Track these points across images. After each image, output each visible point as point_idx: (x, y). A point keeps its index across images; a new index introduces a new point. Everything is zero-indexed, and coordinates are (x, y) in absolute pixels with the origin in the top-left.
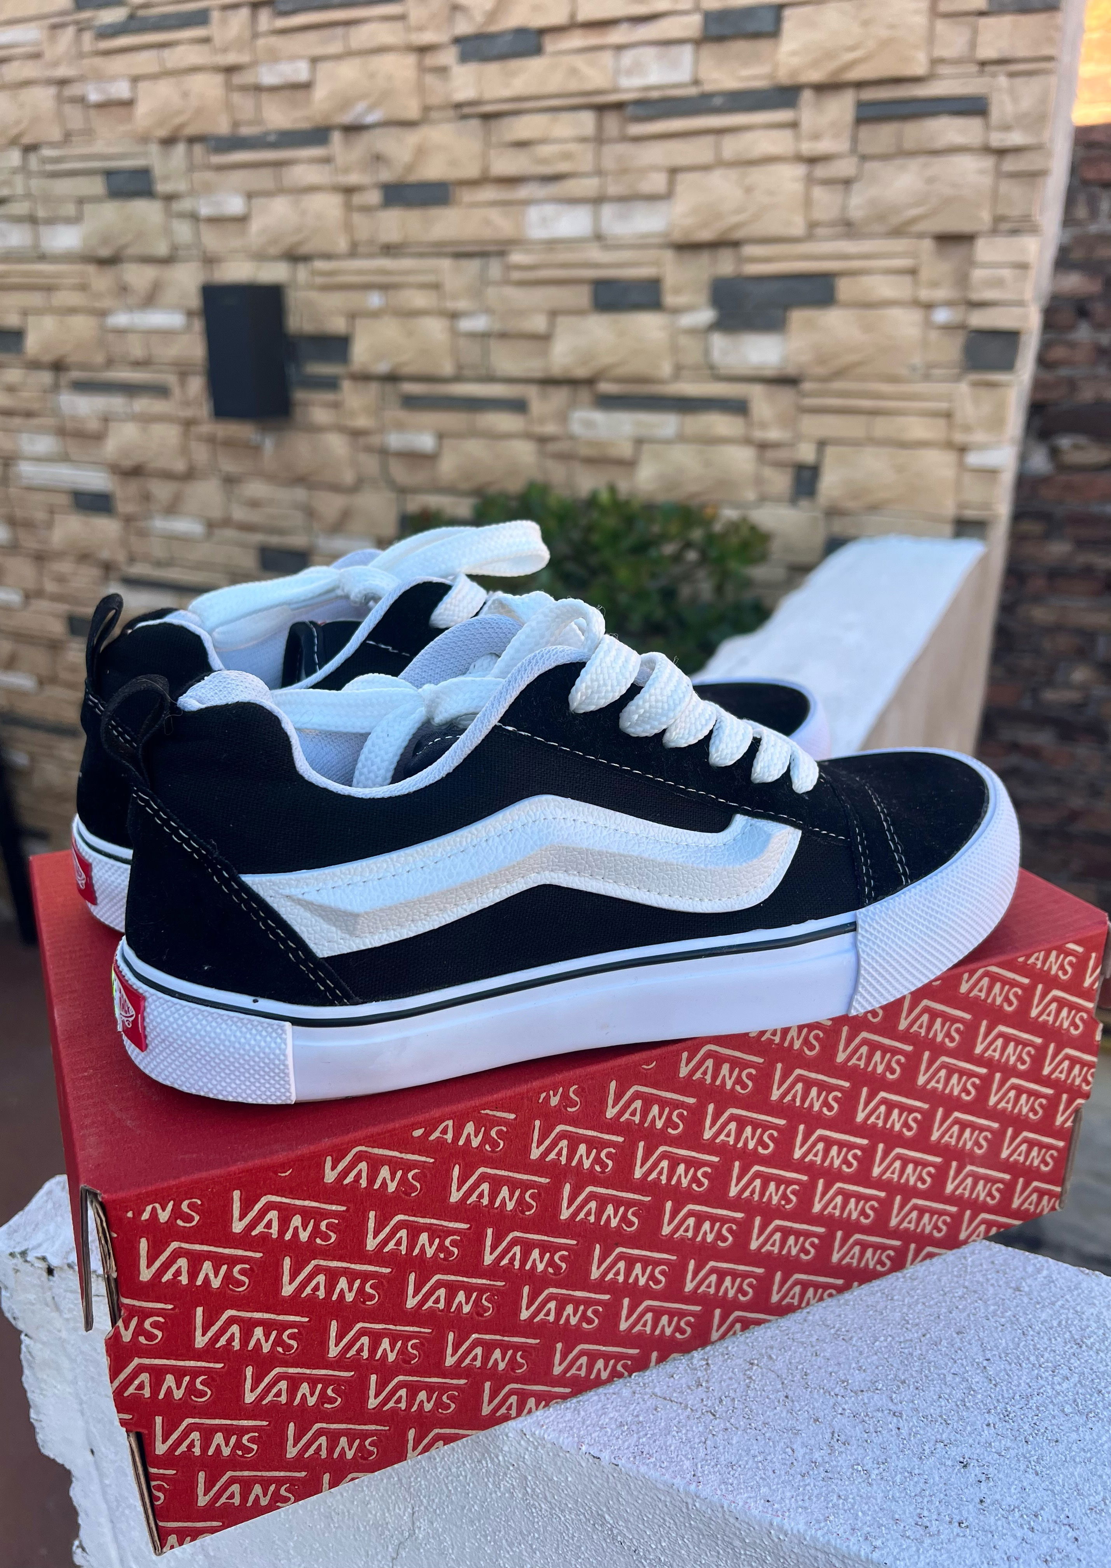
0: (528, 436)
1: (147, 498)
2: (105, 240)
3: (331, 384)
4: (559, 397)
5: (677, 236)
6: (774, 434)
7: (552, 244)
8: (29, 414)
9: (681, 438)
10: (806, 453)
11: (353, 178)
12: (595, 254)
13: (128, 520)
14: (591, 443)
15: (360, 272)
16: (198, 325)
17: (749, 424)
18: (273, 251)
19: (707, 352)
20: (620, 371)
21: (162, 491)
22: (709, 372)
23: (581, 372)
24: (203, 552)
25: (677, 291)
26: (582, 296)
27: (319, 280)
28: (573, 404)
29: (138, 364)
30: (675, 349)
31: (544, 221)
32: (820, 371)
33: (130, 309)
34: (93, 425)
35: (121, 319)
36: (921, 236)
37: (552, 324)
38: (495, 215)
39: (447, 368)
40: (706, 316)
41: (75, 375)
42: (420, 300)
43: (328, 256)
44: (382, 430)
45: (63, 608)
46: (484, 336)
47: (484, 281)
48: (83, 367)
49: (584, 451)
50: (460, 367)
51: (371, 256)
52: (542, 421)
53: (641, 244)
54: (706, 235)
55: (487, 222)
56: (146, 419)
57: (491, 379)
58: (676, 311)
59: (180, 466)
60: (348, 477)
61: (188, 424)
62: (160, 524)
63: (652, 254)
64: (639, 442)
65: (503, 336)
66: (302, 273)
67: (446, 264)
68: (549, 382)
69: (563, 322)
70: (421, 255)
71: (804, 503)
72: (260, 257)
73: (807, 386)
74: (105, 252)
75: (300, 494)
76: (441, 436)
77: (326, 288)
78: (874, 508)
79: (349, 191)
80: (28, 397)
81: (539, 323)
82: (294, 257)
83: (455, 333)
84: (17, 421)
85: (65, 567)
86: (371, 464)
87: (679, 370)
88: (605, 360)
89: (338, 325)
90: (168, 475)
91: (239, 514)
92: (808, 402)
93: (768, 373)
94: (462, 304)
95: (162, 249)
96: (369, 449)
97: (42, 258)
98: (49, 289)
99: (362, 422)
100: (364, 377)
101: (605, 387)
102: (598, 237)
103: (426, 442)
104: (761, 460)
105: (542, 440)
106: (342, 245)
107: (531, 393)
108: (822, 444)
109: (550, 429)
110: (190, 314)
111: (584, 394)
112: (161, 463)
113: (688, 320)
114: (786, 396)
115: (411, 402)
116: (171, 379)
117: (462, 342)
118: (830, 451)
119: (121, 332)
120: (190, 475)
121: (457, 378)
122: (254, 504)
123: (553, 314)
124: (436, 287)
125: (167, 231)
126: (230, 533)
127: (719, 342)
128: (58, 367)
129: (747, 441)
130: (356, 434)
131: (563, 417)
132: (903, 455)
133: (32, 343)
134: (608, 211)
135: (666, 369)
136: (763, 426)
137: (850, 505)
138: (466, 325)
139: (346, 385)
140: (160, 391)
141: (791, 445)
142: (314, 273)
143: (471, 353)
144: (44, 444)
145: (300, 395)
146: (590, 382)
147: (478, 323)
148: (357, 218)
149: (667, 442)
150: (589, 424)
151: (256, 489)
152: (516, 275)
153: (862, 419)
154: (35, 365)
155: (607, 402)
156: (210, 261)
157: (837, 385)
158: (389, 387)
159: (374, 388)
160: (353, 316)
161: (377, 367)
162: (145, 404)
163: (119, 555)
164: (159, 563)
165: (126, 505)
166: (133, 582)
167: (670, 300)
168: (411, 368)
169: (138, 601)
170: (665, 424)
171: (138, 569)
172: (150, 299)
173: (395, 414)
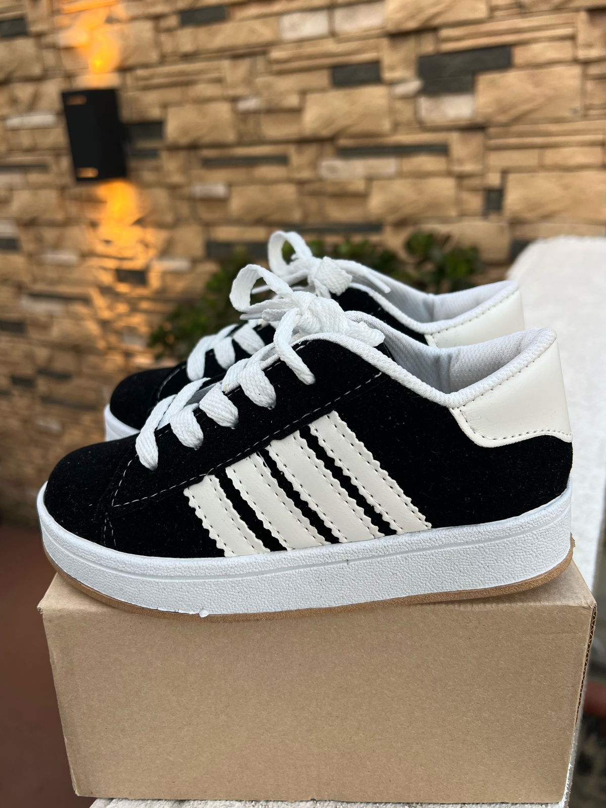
0: (289, 181)
1: (39, 240)
3: (153, 154)
4: (311, 151)
5: (391, 27)
6: (468, 168)
7: (301, 41)
9: (400, 175)
10: (494, 180)
11: (159, 9)
12: (331, 46)
13: (30, 256)
14: (334, 183)
15: (169, 75)
16: (62, 122)
17: (449, 161)
19: (416, 112)
20: (353, 130)
21: (50, 235)
22: (418, 126)
23: (325, 133)
24: (79, 273)
25: (392, 68)
26: (322, 79)
27: (142, 83)
28: (320, 156)
29: (28, 150)
30: (392, 111)
31: (294, 27)
32: (502, 118)
33: (20, 114)
34: (3, 193)
35: (15, 121)
36: (577, 10)
37: (302, 100)
38: (258, 25)
39: (230, 136)
40: (414, 85)
42: (209, 90)
43: (145, 66)
44: (189, 183)
46: (256, 112)
47: (253, 73)
49: (330, 189)
50: (241, 135)
51: (175, 62)
52: (300, 168)
53: (365, 37)
54: (412, 25)
55: (253, 31)
56: (35, 188)
57: (262, 142)
58: (392, 83)
59: (59, 216)
60: (169, 218)
62: (51, 257)
63: (372, 42)
64: (370, 179)
65: (269, 111)
66: (129, 79)
67: (226, 64)
68: (303, 142)
69: (312, 98)
70: (209, 59)
71: (493, 217)
73: (492, 130)
74: (0, 77)
75: (138, 231)
76: (230, 185)
77: (147, 88)
78: (547, 217)
79: (157, 18)
81: (293, 101)
82: (125, 70)
83: (235, 112)
86: (184, 209)
87: (396, 126)
88: (341, 123)
89: (155, 113)
90: (53, 224)
91: (101, 248)
92: (493, 142)
93: (462, 123)
94: (240, 91)
95: (37, 70)
96: (182, 198)
99: (177, 178)
100: (174, 148)
101: (343, 142)
102: (333, 34)
103: (220, 190)
104: (460, 187)
105: (301, 183)
106: (154, 56)
107: (292, 150)
108: (505, 173)
109: (306, 174)
110: (58, 114)
111: (329, 149)
112: (48, 216)
113: (400, 90)
114: (476, 140)
115: (209, 164)
116: (49, 159)
117: (241, 118)
118: (512, 177)
119: (15, 130)
120: (67, 223)
121: (240, 143)
122: (107, 242)
123: (304, 93)
124: (219, 81)
125: (39, 59)
126: (94, 261)
127: (424, 104)
129: (449, 174)
130: (173, 188)
131: (314, 165)
132: (569, 178)
134: (339, 14)
135: (386, 125)
136: (460, 162)
137: (528, 215)
138: (243, 105)
139: (164, 155)
140: (42, 167)
141: (482, 175)
142: (138, 79)
143: (248, 124)
145: (133, 164)
146: (331, 139)
147: (251, 104)
148: (164, 37)
149: (390, 178)
150: (333, 170)
152: (276, 67)
153: (535, 153)
155: (346, 153)
156: (69, 76)
157: (516, 128)
158: (192, 154)
159: (182, 155)
160: (165, 106)
161: (184, 141)
162: (35, 177)
163: (26, 279)
164: (52, 282)
165: (28, 245)
166: (38, 296)
167: (388, 75)
168: (207, 139)
169: (40, 308)
170: (388, 165)
171: (39, 287)
172: (32, 106)
173: (198, 172)
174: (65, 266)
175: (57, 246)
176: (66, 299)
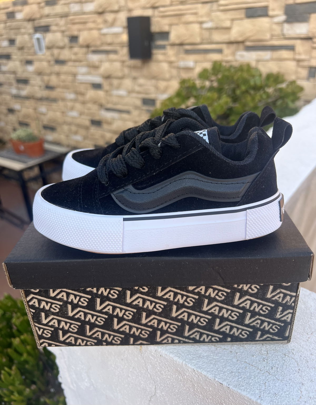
0: (222, 61)
1: (111, 85)
2: (101, 6)
3: (163, 47)
4: (233, 47)
6: (303, 57)
8: (80, 61)
9: (272, 59)
10: (313, 63)
13: (107, 91)
15: (174, 10)
16: (126, 31)
17: (295, 54)
18: (148, 6)
19: (282, 30)
20: (252, 38)
21: (115, 82)
22: (282, 37)
23: (240, 39)
24: (127, 100)
25: (273, 10)
26: (242, 14)
27: (161, 14)
28: (237, 50)
29: (110, 44)
30: (271, 29)
33: (108, 27)
34: (97, 64)
35: (105, 31)
37: (232, 23)
39: (198, 40)
40: (283, 18)
41: (92, 49)
42: (190, 18)
43: (164, 6)
44: (178, 61)
45: (89, 118)
46: (211, 29)
47: (211, 11)
48: (95, 46)
50: (202, 39)
51: (176, 5)
52: (227, 56)
56: (112, 61)
57: (212, 43)
58: (272, 17)
59: (120, 74)
60: (167, 76)
61: (123, 62)
62: (115, 92)
64: (258, 61)
65: (217, 28)
66: (156, 12)
67: (200, 6)
68: (230, 43)
69: (236, 22)
70: (192, 3)
71: (311, 80)
72: (144, 8)
73: (315, 40)
74: (100, 10)
75: (153, 82)
76: (196, 62)
77: (163, 17)
80: (80, 56)
81: (228, 24)
82: (154, 7)
83: (201, 28)
84: (77, 64)
85: (90, 105)
86: (174, 72)
87: (272, 36)
88: (248, 34)
89: (166, 28)
90: (117, 78)
91: (137, 88)
92: (315, 45)
93: (302, 36)
94: (204, 19)
95: (116, 8)
96: (174, 67)
97: (84, 13)
98: (85, 23)
99: (173, 59)
100: (173, 45)
101: (248, 44)
103: (191, 64)
104: (298, 66)
105: (227, 62)
106: (168, 2)
107: (224, 47)
109: (230, 58)
110: (124, 28)
111: (241, 46)
112: (116, 74)
113: (276, 20)
114: (308, 44)
115: (188, 52)
116: (118, 48)
117: (204, 32)
119: (105, 35)
120: (123, 77)
121: (201, 43)
122: (140, 85)
123: (233, 20)
124: (196, 14)
125: (118, 3)
126: (134, 95)
127: (286, 26)
128: (88, 46)
129: (294, 59)
130: (170, 63)
131: (234, 54)
133: (81, 40)
135: (268, 36)
136: (299, 54)
138: (205, 26)
139: (168, 47)
140: (115, 52)
141: (308, 60)
142: (160, 12)
143: (206, 34)
144: (83, 70)
145: (155, 51)
146: (243, 42)
147: (209, 25)
149: (267, 61)
150: (242, 56)
151: (141, 81)
152: (222, 8)
154: (82, 46)
155: (249, 49)
156: (130, 10)
158: (181, 47)
159: (176, 48)
160: (171, 25)
161: (177, 42)
162: (112, 56)
163: (103, 102)
164: (116, 104)
165: (106, 86)
166: (108, 110)
167: (271, 13)
168: (187, 41)
169: (109, 115)
170: (267, 55)
171: (109, 106)
172: (113, 24)
173: (182, 55)
174: (121, 97)
175: (118, 87)
176: (120, 111)
